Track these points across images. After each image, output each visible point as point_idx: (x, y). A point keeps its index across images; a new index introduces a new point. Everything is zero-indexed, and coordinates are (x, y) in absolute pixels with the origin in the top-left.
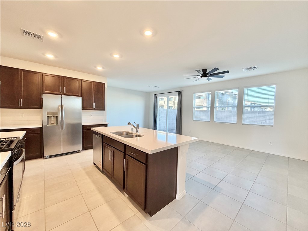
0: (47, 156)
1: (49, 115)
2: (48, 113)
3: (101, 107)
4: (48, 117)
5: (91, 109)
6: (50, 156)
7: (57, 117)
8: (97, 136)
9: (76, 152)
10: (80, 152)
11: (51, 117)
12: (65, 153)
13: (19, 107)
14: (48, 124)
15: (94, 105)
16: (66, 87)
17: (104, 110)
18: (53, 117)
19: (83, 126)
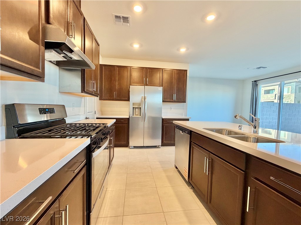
0: (132, 146)
1: (134, 106)
2: (133, 104)
3: (182, 99)
4: (133, 108)
5: (172, 101)
6: (134, 147)
7: (140, 108)
8: (181, 132)
9: (155, 147)
10: (160, 148)
11: (136, 108)
12: (146, 146)
13: (115, 99)
14: (133, 115)
15: (175, 96)
16: (149, 78)
17: (185, 102)
18: (137, 108)
19: (163, 119)
